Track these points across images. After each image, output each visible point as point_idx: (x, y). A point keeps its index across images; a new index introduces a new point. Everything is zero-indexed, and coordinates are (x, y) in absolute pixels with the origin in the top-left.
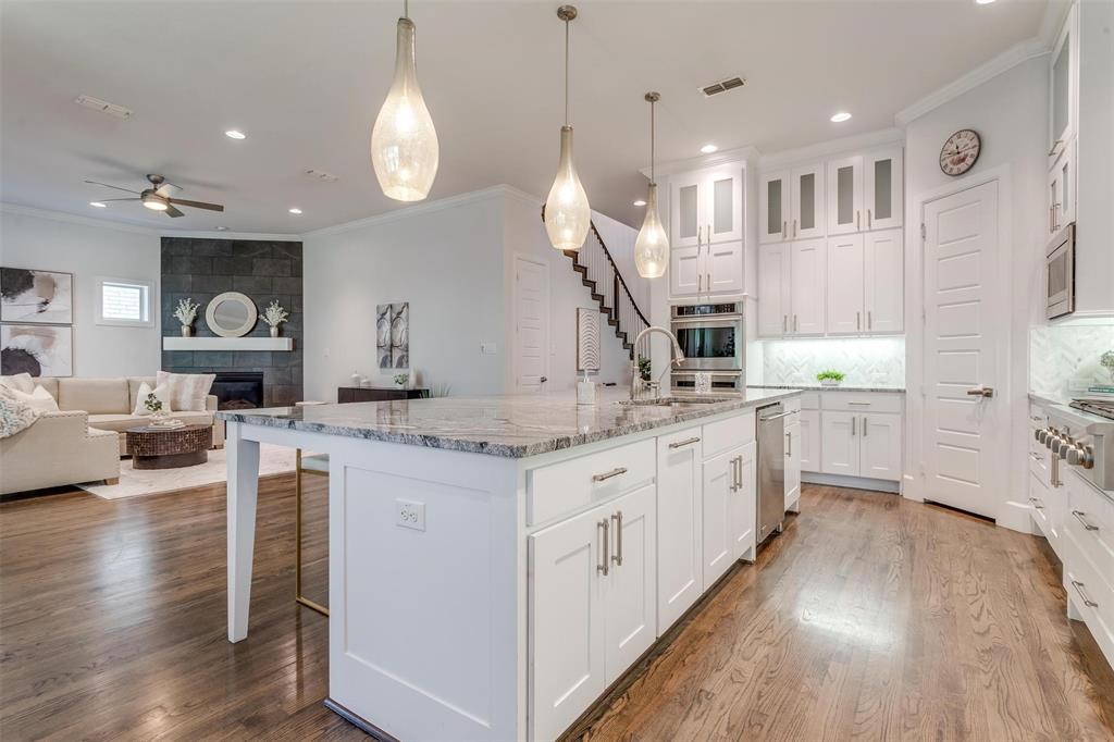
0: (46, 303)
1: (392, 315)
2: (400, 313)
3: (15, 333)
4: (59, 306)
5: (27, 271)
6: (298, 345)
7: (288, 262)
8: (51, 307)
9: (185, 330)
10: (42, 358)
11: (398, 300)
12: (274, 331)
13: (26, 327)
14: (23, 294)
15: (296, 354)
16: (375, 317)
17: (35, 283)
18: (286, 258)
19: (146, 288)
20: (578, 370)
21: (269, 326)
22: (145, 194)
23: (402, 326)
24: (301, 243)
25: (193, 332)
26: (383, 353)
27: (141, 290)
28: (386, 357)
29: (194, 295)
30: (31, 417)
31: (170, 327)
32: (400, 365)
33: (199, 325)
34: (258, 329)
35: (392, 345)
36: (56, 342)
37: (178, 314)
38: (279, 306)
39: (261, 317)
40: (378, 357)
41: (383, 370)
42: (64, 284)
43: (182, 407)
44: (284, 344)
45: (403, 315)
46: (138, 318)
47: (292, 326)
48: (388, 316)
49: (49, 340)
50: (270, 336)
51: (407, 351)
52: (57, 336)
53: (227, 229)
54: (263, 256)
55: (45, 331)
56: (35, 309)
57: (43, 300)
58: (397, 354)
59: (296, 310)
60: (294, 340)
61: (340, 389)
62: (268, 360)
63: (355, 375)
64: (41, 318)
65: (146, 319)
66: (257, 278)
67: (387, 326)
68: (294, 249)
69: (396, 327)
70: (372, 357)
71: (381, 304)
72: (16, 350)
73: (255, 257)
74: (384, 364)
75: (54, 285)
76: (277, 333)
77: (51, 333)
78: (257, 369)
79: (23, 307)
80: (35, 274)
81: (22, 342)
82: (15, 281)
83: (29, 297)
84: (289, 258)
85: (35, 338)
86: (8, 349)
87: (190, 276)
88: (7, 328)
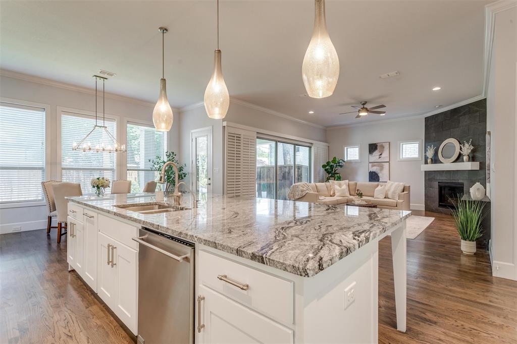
0: (381, 155)
3: (373, 166)
4: (385, 154)
5: (376, 144)
6: (483, 166)
7: (478, 114)
8: (383, 156)
9: (430, 161)
10: (380, 175)
12: (466, 158)
13: (376, 164)
14: (375, 152)
15: (482, 172)
17: (378, 148)
18: (477, 111)
22: (360, 109)
24: (485, 99)
25: (433, 162)
29: (435, 143)
36: (384, 169)
37: (427, 153)
42: (387, 146)
46: (418, 156)
49: (382, 168)
50: (464, 161)
52: (384, 166)
54: (464, 114)
55: (380, 164)
56: (378, 157)
57: (380, 153)
59: (481, 143)
60: (480, 163)
64: (380, 160)
66: (461, 128)
68: (482, 104)
72: (373, 172)
73: (460, 116)
75: (383, 147)
76: (468, 159)
77: (383, 165)
78: (460, 181)
79: (375, 157)
80: (378, 145)
81: (374, 169)
82: (373, 148)
83: (376, 153)
84: (478, 111)
85: (378, 167)
86: (370, 171)
87: (434, 134)
88: (370, 164)
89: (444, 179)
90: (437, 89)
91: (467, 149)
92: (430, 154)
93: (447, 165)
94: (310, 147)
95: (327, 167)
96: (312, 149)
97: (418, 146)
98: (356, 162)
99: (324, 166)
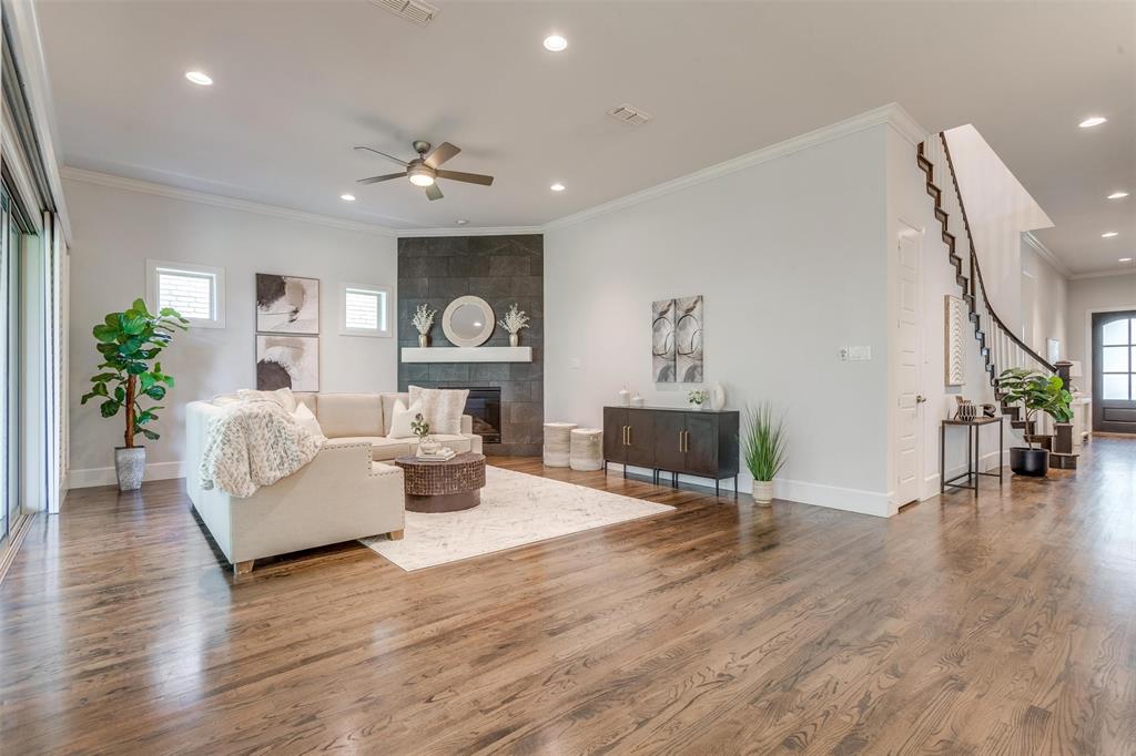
0: (296, 312)
1: (673, 312)
2: (689, 311)
3: (270, 344)
4: (309, 312)
5: (279, 277)
6: (538, 356)
7: (527, 259)
8: (301, 316)
9: (422, 339)
10: (292, 372)
11: (685, 293)
12: (513, 339)
13: (279, 338)
14: (277, 303)
15: (536, 366)
16: (649, 316)
17: (286, 291)
19: (384, 294)
20: (947, 385)
21: (508, 334)
22: (412, 165)
23: (693, 326)
24: (541, 236)
25: (429, 343)
26: (662, 364)
27: (379, 296)
28: (667, 369)
29: (430, 301)
30: (312, 448)
31: (406, 336)
32: (691, 376)
33: (433, 334)
34: (498, 337)
35: (677, 353)
36: (304, 354)
37: (416, 322)
38: (519, 310)
39: (501, 323)
40: (655, 368)
41: (664, 385)
42: (311, 290)
43: (438, 429)
44: (524, 354)
45: (695, 313)
46: (375, 327)
47: (533, 335)
48: (670, 315)
49: (298, 352)
50: (509, 345)
51: (702, 360)
52: (305, 348)
53: (467, 223)
54: (500, 253)
55: (294, 340)
56: (287, 317)
57: (294, 308)
58: (683, 366)
60: (534, 350)
61: (607, 410)
62: (506, 372)
63: (624, 392)
64: (292, 328)
65: (384, 328)
66: (495, 279)
67: (668, 328)
68: (534, 243)
69: (683, 328)
70: (647, 368)
71: (658, 299)
72: (270, 363)
73: (491, 255)
74: (664, 377)
75: (303, 292)
76: (516, 342)
77: (302, 344)
78: (495, 385)
79: (276, 316)
80: (287, 281)
81: (275, 354)
82: (269, 288)
83: (281, 306)
85: (287, 350)
86: (262, 362)
87: (426, 280)
88: (262, 339)
93: (468, 352)
98: (206, 328)
99: (98, 331)
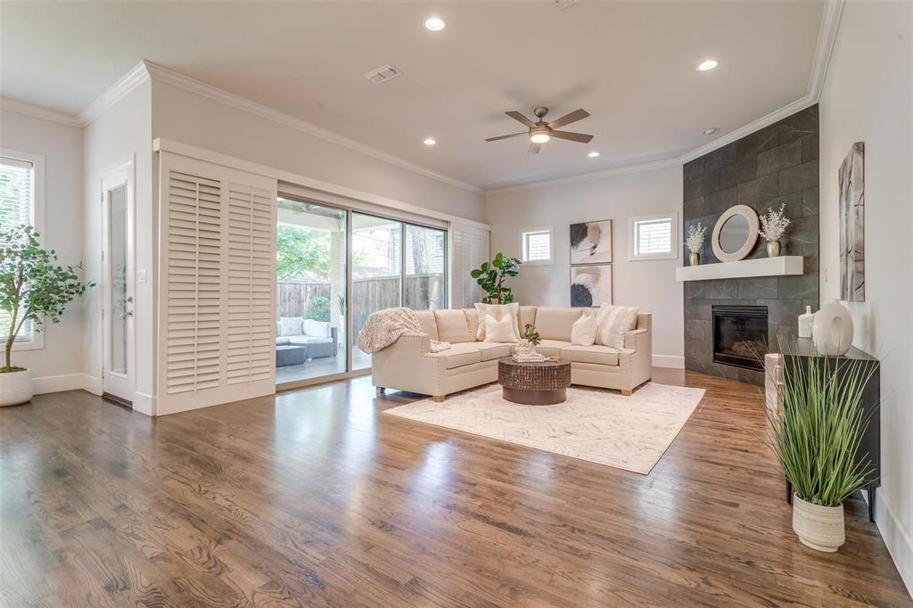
0: (595, 247)
3: (579, 273)
4: (604, 246)
5: (584, 224)
7: (799, 143)
8: (598, 250)
9: (694, 258)
10: (593, 291)
12: (773, 248)
13: (584, 267)
14: (582, 243)
17: (588, 233)
18: (796, 137)
19: (668, 220)
21: (766, 242)
24: (817, 106)
26: (843, 270)
28: (844, 277)
29: (704, 217)
35: (847, 252)
36: (602, 278)
42: (606, 229)
44: (793, 265)
46: (669, 250)
48: (844, 185)
49: (597, 277)
50: (769, 256)
52: (601, 273)
54: (768, 148)
55: (592, 268)
56: (589, 252)
57: (594, 245)
58: (850, 271)
60: (805, 258)
62: (773, 287)
64: (591, 261)
66: (761, 179)
67: (844, 209)
68: (809, 118)
71: (840, 164)
72: (579, 285)
73: (758, 153)
74: (843, 292)
75: (600, 232)
76: (777, 251)
77: (599, 271)
78: (760, 303)
79: (583, 252)
80: (590, 226)
81: (581, 279)
82: (579, 232)
83: (586, 244)
84: (799, 137)
85: (589, 276)
86: (574, 285)
87: (702, 198)
88: (574, 269)
89: (724, 297)
90: (708, 65)
91: (775, 227)
92: (695, 243)
93: (731, 266)
94: (445, 231)
95: (482, 276)
96: (450, 233)
97: (669, 228)
98: (545, 264)
99: (475, 273)
